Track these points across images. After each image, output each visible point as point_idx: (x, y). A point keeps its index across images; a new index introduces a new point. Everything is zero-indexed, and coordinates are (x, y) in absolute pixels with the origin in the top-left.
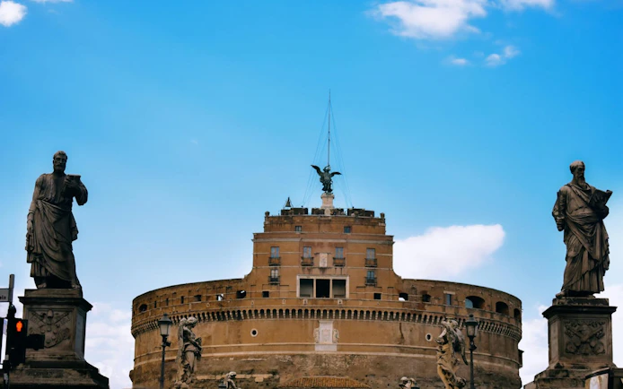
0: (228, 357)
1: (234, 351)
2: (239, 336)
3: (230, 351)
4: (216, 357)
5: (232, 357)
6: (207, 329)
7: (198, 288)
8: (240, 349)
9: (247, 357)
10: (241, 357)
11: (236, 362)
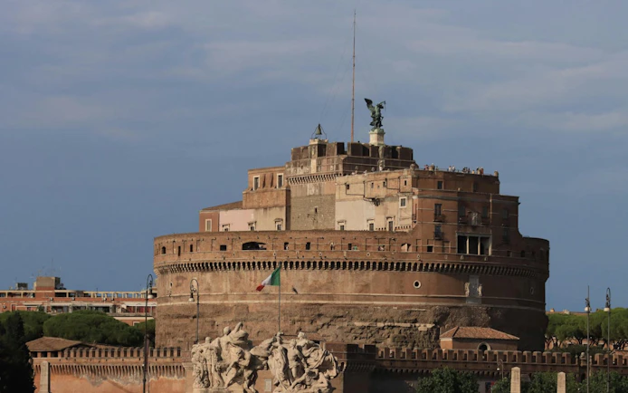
0: (392, 306)
1: (397, 301)
2: (402, 287)
3: (393, 300)
4: (377, 306)
5: (395, 306)
6: (365, 277)
7: (354, 236)
8: (403, 299)
9: (411, 307)
10: (405, 307)
11: (400, 311)
